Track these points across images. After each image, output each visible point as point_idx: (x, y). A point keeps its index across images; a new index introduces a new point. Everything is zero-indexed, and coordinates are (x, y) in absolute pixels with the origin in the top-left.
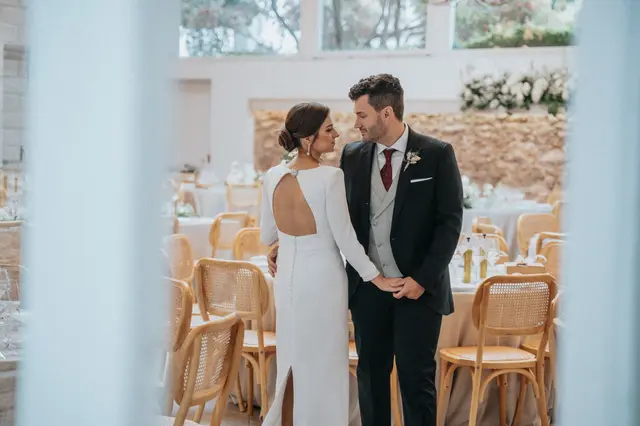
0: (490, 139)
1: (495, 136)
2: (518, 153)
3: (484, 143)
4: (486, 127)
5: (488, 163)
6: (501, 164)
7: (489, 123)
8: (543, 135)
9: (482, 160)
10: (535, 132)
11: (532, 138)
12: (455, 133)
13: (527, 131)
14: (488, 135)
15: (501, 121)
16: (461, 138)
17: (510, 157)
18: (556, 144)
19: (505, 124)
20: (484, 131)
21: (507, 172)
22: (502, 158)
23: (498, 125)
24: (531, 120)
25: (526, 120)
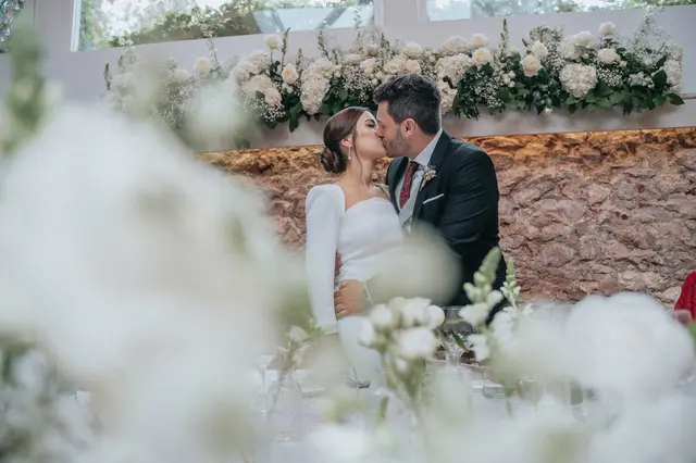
11: (287, 205)
13: (272, 188)
24: (281, 164)
25: (269, 167)
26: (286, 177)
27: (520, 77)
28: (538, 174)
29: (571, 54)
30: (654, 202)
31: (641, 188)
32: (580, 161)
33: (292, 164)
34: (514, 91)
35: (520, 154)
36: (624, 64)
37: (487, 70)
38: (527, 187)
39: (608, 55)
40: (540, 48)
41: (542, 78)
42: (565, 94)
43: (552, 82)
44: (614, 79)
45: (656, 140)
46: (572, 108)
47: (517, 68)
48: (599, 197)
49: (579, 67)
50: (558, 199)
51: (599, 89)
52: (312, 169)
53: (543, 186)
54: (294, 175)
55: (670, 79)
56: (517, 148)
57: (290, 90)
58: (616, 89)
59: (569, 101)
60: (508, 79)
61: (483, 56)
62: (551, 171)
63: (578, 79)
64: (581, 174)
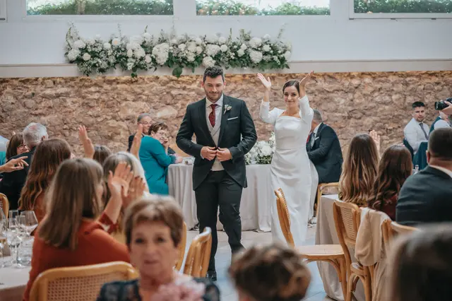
0: (97, 100)
1: (104, 97)
2: (130, 112)
3: (92, 104)
4: (93, 89)
5: (98, 123)
6: (112, 123)
7: (96, 85)
8: (155, 94)
9: (91, 120)
10: (146, 92)
11: (144, 97)
12: (58, 96)
13: (139, 91)
14: (96, 96)
15: (110, 82)
16: (65, 101)
17: (122, 116)
18: (168, 102)
19: (114, 85)
20: (91, 93)
21: (121, 130)
22: (114, 118)
23: (107, 87)
24: (141, 81)
25: (137, 81)
26: (144, 86)
27: (236, 55)
28: (239, 87)
29: (254, 46)
30: (279, 99)
31: (275, 94)
32: (254, 83)
33: (146, 80)
34: (235, 60)
35: (233, 79)
36: (272, 52)
37: (225, 53)
38: (236, 92)
39: (267, 48)
40: (244, 47)
41: (244, 57)
42: (251, 62)
43: (247, 58)
44: (268, 58)
45: (282, 75)
46: (254, 67)
47: (235, 52)
48: (260, 97)
49: (257, 52)
50: (246, 97)
51: (263, 61)
52: (154, 83)
53: (241, 92)
54: (147, 85)
55: (286, 59)
56: (232, 76)
57: (154, 57)
58: (269, 62)
59: (253, 65)
60: (232, 55)
61: (224, 48)
62: (244, 87)
63: (256, 57)
64: (254, 88)
